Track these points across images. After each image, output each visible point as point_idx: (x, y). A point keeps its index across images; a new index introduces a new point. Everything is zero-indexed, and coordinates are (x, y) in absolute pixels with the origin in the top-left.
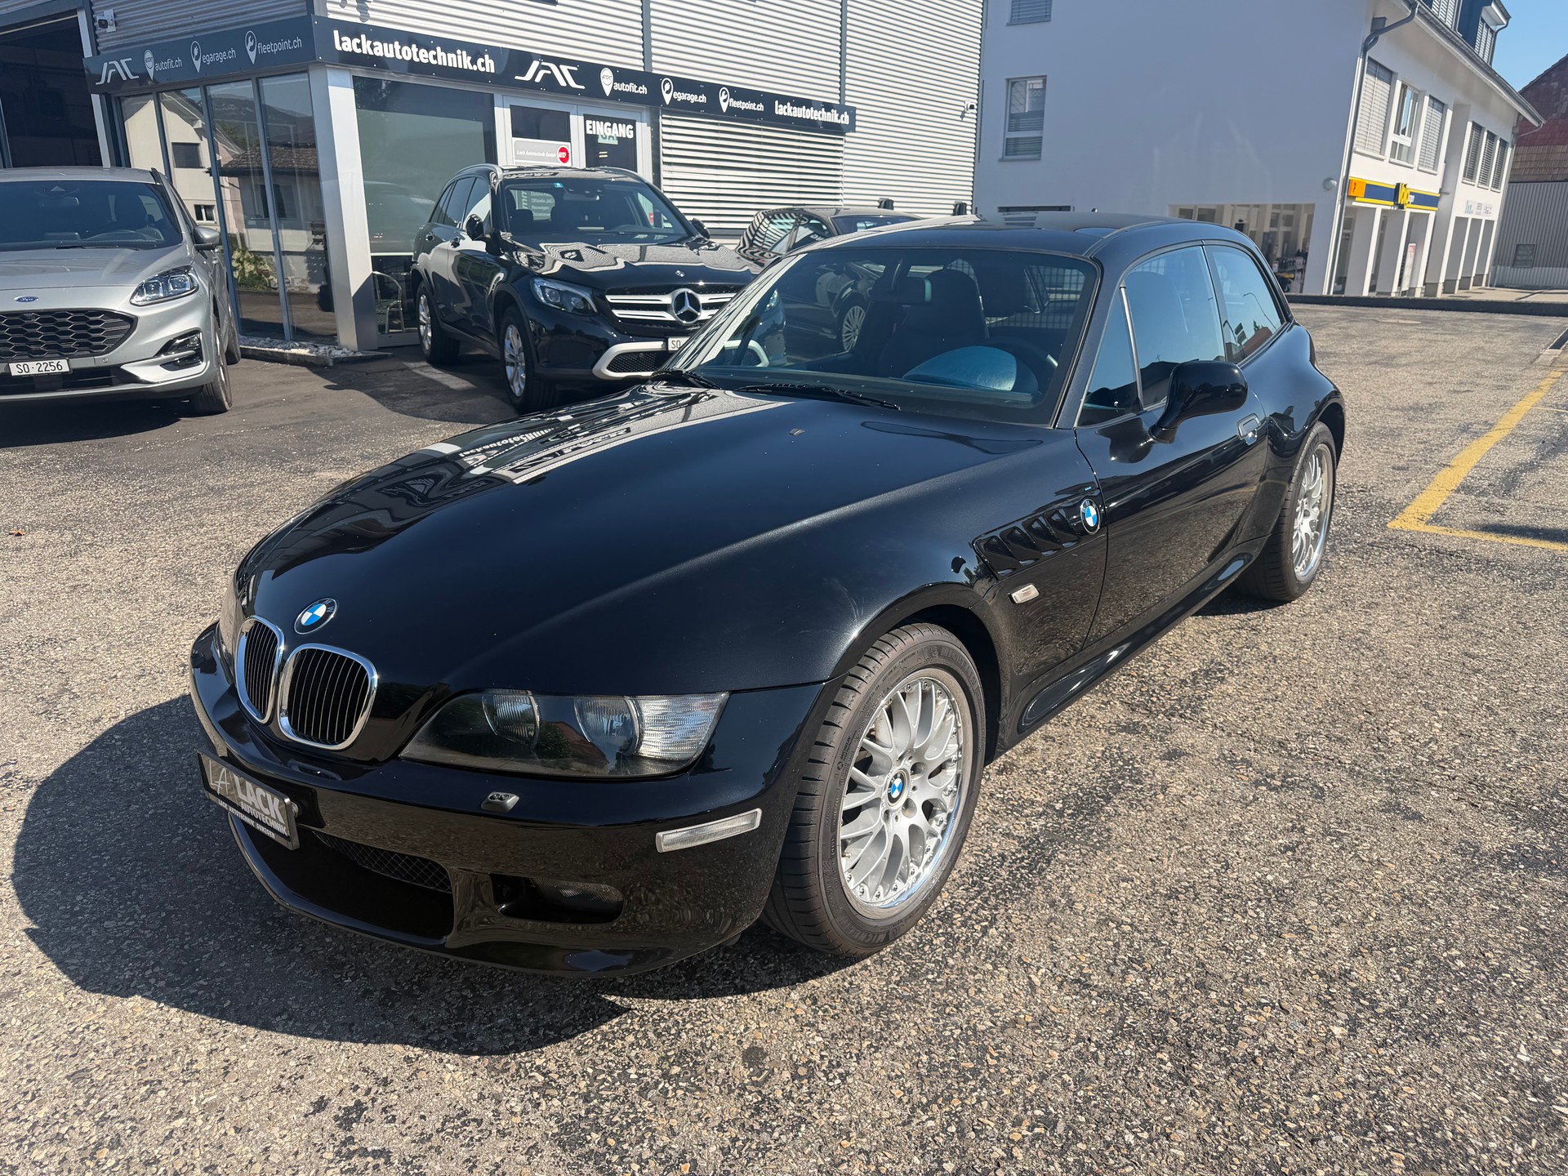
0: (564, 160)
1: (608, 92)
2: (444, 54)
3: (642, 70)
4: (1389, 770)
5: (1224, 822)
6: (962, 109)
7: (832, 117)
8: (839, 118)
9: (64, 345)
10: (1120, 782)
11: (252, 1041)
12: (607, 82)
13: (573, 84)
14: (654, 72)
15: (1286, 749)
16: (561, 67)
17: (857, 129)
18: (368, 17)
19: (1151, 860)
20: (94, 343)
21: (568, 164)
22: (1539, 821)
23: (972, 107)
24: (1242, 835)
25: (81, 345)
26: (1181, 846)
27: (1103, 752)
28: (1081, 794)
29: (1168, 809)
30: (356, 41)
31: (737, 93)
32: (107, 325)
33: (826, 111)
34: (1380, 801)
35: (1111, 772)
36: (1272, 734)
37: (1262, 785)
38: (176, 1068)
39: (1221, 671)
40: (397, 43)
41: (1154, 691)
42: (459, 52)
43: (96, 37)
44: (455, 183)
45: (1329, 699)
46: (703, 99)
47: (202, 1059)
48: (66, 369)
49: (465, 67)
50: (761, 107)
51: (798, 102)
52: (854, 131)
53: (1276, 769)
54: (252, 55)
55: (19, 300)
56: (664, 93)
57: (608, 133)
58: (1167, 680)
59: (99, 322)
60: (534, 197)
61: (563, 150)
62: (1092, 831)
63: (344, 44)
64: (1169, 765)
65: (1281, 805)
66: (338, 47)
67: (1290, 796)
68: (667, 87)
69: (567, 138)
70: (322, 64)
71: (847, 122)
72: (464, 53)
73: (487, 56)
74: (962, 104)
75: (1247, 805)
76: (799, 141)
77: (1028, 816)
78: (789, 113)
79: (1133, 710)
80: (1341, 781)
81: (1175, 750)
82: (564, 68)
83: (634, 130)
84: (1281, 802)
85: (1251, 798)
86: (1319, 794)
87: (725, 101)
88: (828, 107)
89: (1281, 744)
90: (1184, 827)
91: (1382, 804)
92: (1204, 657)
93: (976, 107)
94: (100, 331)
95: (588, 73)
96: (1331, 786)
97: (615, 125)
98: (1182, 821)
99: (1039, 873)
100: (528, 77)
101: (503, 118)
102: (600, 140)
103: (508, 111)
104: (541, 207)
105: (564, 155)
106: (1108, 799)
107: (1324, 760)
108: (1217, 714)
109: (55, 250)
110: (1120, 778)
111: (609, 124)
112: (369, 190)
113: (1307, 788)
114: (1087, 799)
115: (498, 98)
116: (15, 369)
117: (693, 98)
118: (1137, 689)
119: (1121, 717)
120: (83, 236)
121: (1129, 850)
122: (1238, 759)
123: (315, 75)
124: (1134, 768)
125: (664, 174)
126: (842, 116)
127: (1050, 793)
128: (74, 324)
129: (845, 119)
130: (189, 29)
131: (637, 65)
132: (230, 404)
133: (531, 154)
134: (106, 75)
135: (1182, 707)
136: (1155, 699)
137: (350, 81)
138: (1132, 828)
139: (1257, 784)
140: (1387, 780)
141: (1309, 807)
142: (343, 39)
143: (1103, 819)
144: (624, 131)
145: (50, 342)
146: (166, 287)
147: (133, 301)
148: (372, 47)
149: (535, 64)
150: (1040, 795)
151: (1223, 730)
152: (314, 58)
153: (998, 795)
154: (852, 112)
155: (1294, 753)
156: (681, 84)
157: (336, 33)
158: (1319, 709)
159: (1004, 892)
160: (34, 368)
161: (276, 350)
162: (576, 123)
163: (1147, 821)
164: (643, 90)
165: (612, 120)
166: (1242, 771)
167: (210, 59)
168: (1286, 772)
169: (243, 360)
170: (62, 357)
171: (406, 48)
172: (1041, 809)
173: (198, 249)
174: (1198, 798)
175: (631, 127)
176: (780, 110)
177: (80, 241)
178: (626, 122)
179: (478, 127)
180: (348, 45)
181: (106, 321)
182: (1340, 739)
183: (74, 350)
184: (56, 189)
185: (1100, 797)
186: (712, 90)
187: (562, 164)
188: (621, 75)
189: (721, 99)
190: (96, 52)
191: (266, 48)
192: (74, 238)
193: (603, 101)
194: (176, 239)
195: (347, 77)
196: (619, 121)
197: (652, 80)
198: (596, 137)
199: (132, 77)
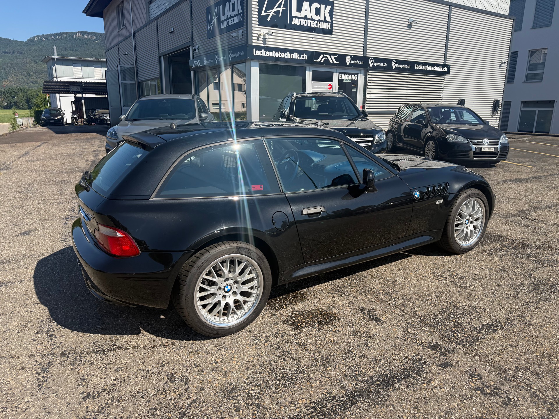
1: (348, 63)
2: (290, 54)
3: (362, 55)
4: (556, 398)
5: (447, 405)
6: (501, 63)
7: (440, 69)
8: (443, 69)
10: (411, 373)
12: (348, 60)
13: (335, 62)
14: (367, 56)
15: (505, 374)
16: (331, 56)
18: (266, 44)
19: (398, 416)
23: (505, 63)
24: (452, 415)
26: (418, 413)
27: (414, 356)
28: (389, 375)
29: (424, 392)
30: (261, 51)
31: (399, 62)
33: (437, 67)
34: (539, 414)
35: (410, 367)
36: (503, 364)
37: (480, 391)
39: (497, 326)
40: (274, 52)
41: (458, 331)
45: (546, 352)
46: (385, 64)
49: (297, 58)
50: (409, 67)
51: (425, 64)
52: (449, 74)
53: (492, 383)
54: (230, 58)
56: (370, 63)
57: (347, 78)
58: (468, 326)
61: (330, 85)
62: (381, 395)
63: (256, 53)
64: (440, 370)
65: (483, 404)
66: (254, 54)
67: (490, 400)
68: (371, 61)
69: (332, 81)
70: (249, 60)
72: (297, 53)
73: (305, 54)
74: (501, 62)
75: (465, 399)
76: (424, 78)
77: (358, 381)
78: (421, 68)
79: (442, 338)
80: (524, 398)
81: (448, 362)
82: (332, 57)
84: (483, 402)
85: (469, 396)
86: (507, 401)
87: (394, 65)
88: (438, 65)
89: (505, 371)
90: (426, 403)
91: (539, 416)
92: (494, 318)
93: (507, 62)
95: (341, 58)
96: (516, 399)
97: (350, 75)
98: (427, 400)
99: (344, 410)
100: (319, 60)
101: (309, 75)
102: (344, 81)
103: (311, 72)
105: (330, 87)
106: (399, 380)
107: (523, 384)
108: (481, 348)
109: (159, 120)
110: (412, 371)
111: (348, 75)
112: (261, 100)
113: (502, 398)
114: (390, 379)
115: (308, 68)
117: (381, 65)
118: (450, 328)
119: (434, 341)
120: (169, 115)
121: (392, 409)
122: (477, 374)
123: (247, 63)
124: (422, 368)
125: (367, 92)
126: (444, 68)
127: (376, 371)
129: (446, 69)
130: (216, 50)
131: (360, 54)
133: (318, 87)
134: (194, 66)
135: (466, 341)
136: (455, 335)
137: (258, 65)
138: (401, 398)
139: (478, 389)
140: (551, 404)
141: (497, 408)
142: (256, 51)
143: (391, 390)
144: (354, 77)
148: (266, 53)
149: (322, 56)
150: (371, 372)
151: (479, 357)
152: (246, 58)
153: (353, 368)
154: (449, 67)
155: (508, 377)
156: (376, 60)
157: (254, 49)
158: (537, 356)
159: (323, 415)
162: (336, 76)
163: (410, 396)
164: (362, 62)
165: (349, 74)
166: (474, 381)
168: (497, 386)
171: (277, 53)
172: (366, 379)
173: (201, 120)
174: (443, 390)
175: (356, 76)
176: (417, 67)
178: (354, 74)
179: (300, 78)
180: (258, 53)
182: (538, 375)
184: (164, 101)
185: (397, 379)
186: (389, 61)
188: (353, 58)
189: (393, 64)
190: (193, 58)
191: (234, 55)
192: (167, 116)
193: (346, 67)
194: (194, 117)
195: (257, 63)
196: (352, 74)
197: (365, 59)
198: (343, 80)
199: (200, 65)
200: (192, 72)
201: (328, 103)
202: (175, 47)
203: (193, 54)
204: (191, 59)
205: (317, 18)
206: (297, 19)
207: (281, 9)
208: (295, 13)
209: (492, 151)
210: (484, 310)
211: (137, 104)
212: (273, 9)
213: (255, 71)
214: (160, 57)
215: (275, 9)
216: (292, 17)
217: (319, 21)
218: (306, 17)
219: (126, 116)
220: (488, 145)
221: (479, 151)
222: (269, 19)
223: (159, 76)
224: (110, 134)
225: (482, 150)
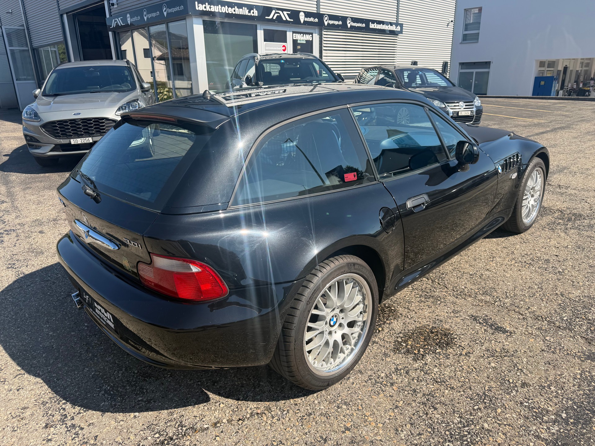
0: (284, 50)
1: (302, 21)
2: (238, 9)
3: (316, 12)
6: (448, 22)
7: (393, 28)
8: (396, 28)
9: (91, 132)
12: (302, 17)
13: (288, 19)
14: (321, 12)
16: (284, 12)
17: (403, 33)
20: (102, 131)
21: (286, 52)
23: (452, 21)
25: (97, 131)
27: (581, 374)
28: (575, 407)
30: (204, 5)
31: (354, 20)
32: (106, 124)
33: (391, 25)
40: (220, 6)
42: (244, 8)
43: (111, 10)
44: (241, 61)
46: (340, 23)
48: (91, 141)
49: (246, 14)
50: (364, 25)
51: (379, 22)
52: (402, 34)
54: (165, 14)
55: (74, 114)
56: (325, 21)
57: (302, 39)
59: (103, 123)
60: (272, 66)
61: (284, 46)
63: (199, 7)
66: (197, 9)
68: (326, 18)
69: (286, 42)
70: (191, 16)
71: (399, 30)
72: (246, 8)
73: (255, 9)
74: (448, 20)
76: (379, 38)
77: (547, 422)
78: (375, 27)
82: (285, 13)
83: (312, 37)
87: (349, 23)
94: (104, 126)
95: (294, 14)
97: (305, 35)
100: (271, 17)
101: (260, 34)
102: (299, 42)
103: (262, 31)
104: (275, 70)
105: (284, 48)
109: (90, 94)
111: (302, 35)
112: (208, 65)
114: (580, 412)
115: (258, 26)
116: (73, 142)
117: (336, 23)
120: (101, 87)
123: (188, 20)
125: (323, 54)
128: (94, 123)
129: (399, 29)
130: (143, 5)
131: (314, 10)
132: (154, 154)
133: (271, 48)
134: (113, 25)
137: (201, 22)
142: (199, 5)
144: (308, 37)
145: (85, 131)
146: (129, 107)
147: (116, 114)
148: (210, 8)
149: (274, 12)
150: (551, 406)
152: (188, 13)
154: (401, 25)
156: (332, 17)
157: (196, 3)
160: (79, 141)
162: (289, 35)
164: (316, 20)
165: (304, 33)
167: (150, 16)
170: (90, 137)
171: (223, 7)
172: (554, 417)
173: (143, 92)
176: (372, 26)
177: (99, 90)
178: (309, 34)
179: (251, 38)
180: (201, 7)
181: (106, 122)
183: (94, 134)
184: (91, 69)
186: (344, 19)
187: (283, 52)
188: (308, 14)
189: (348, 22)
190: (111, 15)
191: (170, 11)
192: (97, 88)
193: (300, 26)
194: (134, 88)
195: (200, 21)
196: (306, 33)
197: (320, 16)
198: (297, 40)
199: (122, 24)
200: (110, 33)
201: (298, 66)
202: (82, 1)
203: (110, 10)
204: (108, 16)
209: (468, 114)
211: (54, 75)
213: (198, 29)
214: (61, 16)
219: (42, 90)
220: (464, 108)
221: (456, 116)
223: (62, 40)
224: (27, 115)
225: (460, 114)
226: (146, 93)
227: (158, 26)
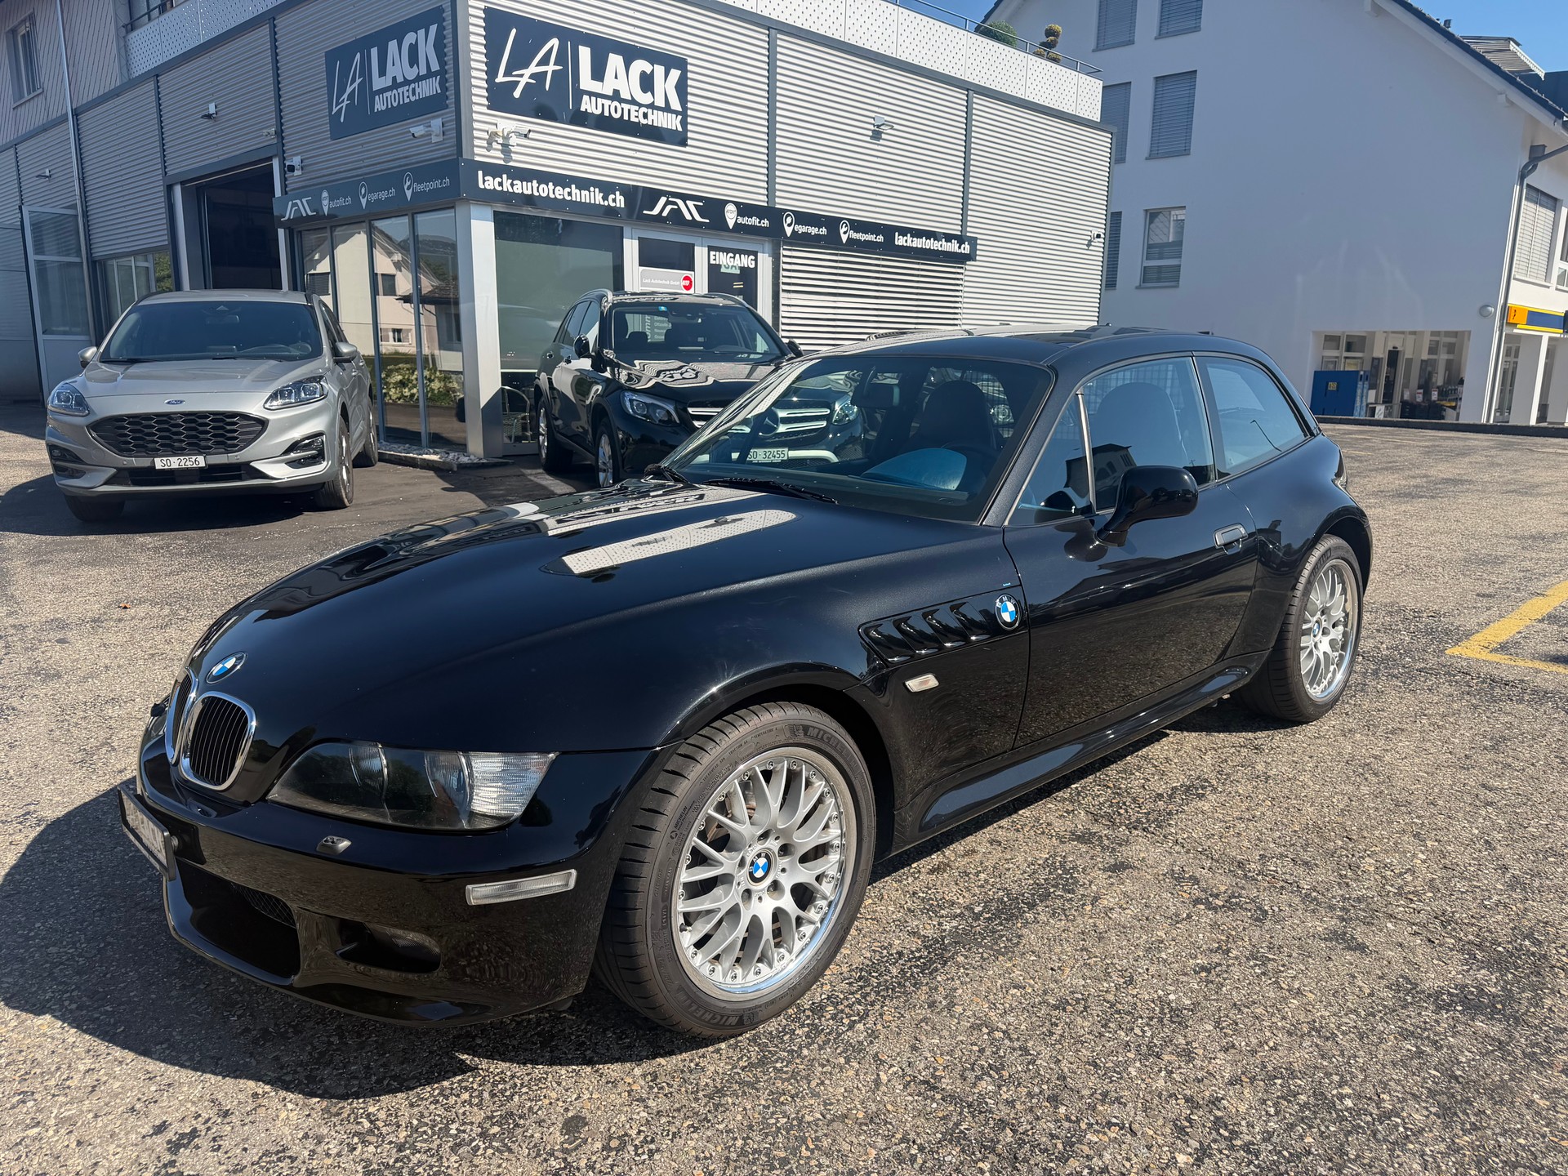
0: (687, 288)
1: (731, 224)
2: (578, 191)
3: (765, 204)
4: (1349, 898)
5: (1145, 937)
6: (1089, 238)
7: (953, 247)
8: (959, 248)
9: (203, 443)
10: (1052, 890)
11: (127, 1064)
12: (731, 216)
13: (698, 218)
14: (777, 206)
15: (1244, 870)
16: (688, 202)
17: (978, 258)
18: (511, 159)
19: (1052, 969)
20: (229, 442)
21: (691, 291)
22: (1498, 963)
23: (1098, 236)
24: (1160, 952)
25: (218, 443)
26: (1090, 958)
27: (1047, 859)
28: (1006, 899)
29: (1091, 921)
30: (498, 180)
31: (857, 226)
32: (242, 426)
33: (946, 241)
34: (1325, 929)
35: (1045, 880)
36: (1234, 854)
37: (1203, 903)
38: (52, 1082)
39: (1203, 788)
40: (535, 182)
41: (1124, 803)
42: (592, 189)
43: (286, 179)
44: (576, 306)
45: (1311, 822)
46: (823, 231)
47: (77, 1077)
48: (202, 464)
49: (597, 203)
50: (881, 238)
51: (918, 233)
52: (975, 260)
53: (1223, 888)
54: (409, 194)
55: (168, 403)
56: (785, 226)
57: (731, 263)
58: (1143, 793)
59: (235, 424)
60: (657, 321)
61: (687, 278)
62: (1002, 936)
63: (486, 183)
64: (1110, 877)
65: (1215, 926)
66: (481, 186)
67: (1228, 917)
68: (789, 220)
69: (691, 267)
70: (467, 201)
71: (967, 251)
72: (597, 190)
73: (618, 193)
74: (1089, 233)
75: (1177, 922)
76: (916, 269)
77: (943, 917)
78: (909, 244)
79: (1096, 820)
80: (1290, 906)
81: (1123, 863)
82: (690, 204)
83: (756, 260)
84: (1216, 923)
85: (1185, 915)
86: (1261, 916)
87: (845, 233)
88: (949, 238)
89: (1240, 865)
90: (1100, 939)
91: (1326, 932)
92: (1192, 773)
93: (1102, 236)
94: (236, 431)
95: (713, 208)
96: (1276, 909)
97: (737, 255)
98: (1101, 933)
99: (931, 973)
100: (656, 212)
101: (631, 249)
102: (723, 270)
103: (636, 243)
104: (656, 329)
105: (687, 283)
106: (1032, 906)
107: (1282, 884)
108: (1182, 829)
109: (211, 361)
110: (1053, 886)
111: (732, 255)
112: (502, 313)
113: (1250, 910)
114: (1011, 905)
115: (627, 231)
116: (159, 463)
117: (813, 231)
118: (1107, 801)
119: (1080, 826)
120: (239, 349)
121: (1033, 958)
122: (1187, 876)
123: (460, 210)
124: (1072, 878)
125: (782, 301)
126: (963, 246)
127: (974, 895)
128: (213, 424)
129: (966, 249)
130: (359, 172)
131: (761, 200)
132: (350, 501)
133: (656, 281)
134: (289, 214)
135: (1148, 821)
136: (1122, 811)
137: (490, 215)
138: (1045, 936)
139: (1197, 901)
140: (1343, 909)
141: (1244, 929)
142: (486, 178)
143: (1019, 925)
144: (746, 261)
145: (191, 441)
146: (298, 394)
147: (267, 406)
148: (512, 185)
149: (663, 200)
150: (964, 897)
151: (1183, 847)
152: (459, 195)
153: (921, 894)
154: (973, 242)
155: (1250, 874)
156: (802, 218)
157: (480, 173)
158: (1295, 831)
159: (887, 989)
160: (175, 463)
161: (411, 455)
162: (701, 254)
163: (1064, 931)
164: (765, 223)
165: (735, 251)
166: (1185, 888)
167: (374, 197)
168: (1233, 892)
169: (379, 464)
170: (200, 454)
171: (542, 186)
172: (958, 911)
173: (337, 362)
174: (1128, 911)
175: (753, 257)
176: (900, 241)
177: (236, 353)
178: (748, 253)
179: (609, 256)
180: (491, 183)
181: (241, 423)
182: (1306, 863)
183: (211, 448)
184: (222, 308)
185: (1025, 903)
186: (832, 223)
187: (685, 291)
188: (744, 209)
189: (842, 231)
190: (285, 192)
191: (420, 187)
192: (232, 350)
193: (726, 234)
194: (317, 352)
195: (489, 212)
196: (741, 252)
197: (774, 214)
198: (719, 266)
199: (310, 213)
200: (281, 232)
201: (700, 321)
202: (221, 158)
203: (284, 180)
204: (278, 192)
205: (646, 98)
206: (593, 99)
207: (551, 68)
208: (586, 82)
210: (1168, 760)
211: (134, 317)
212: (526, 66)
213: (482, 232)
214: (169, 189)
215: (533, 68)
216: (579, 94)
217: (652, 106)
218: (616, 96)
219: (101, 350)
222: (517, 94)
223: (166, 243)
224: (60, 400)
226: (345, 365)
227: (393, 219)
